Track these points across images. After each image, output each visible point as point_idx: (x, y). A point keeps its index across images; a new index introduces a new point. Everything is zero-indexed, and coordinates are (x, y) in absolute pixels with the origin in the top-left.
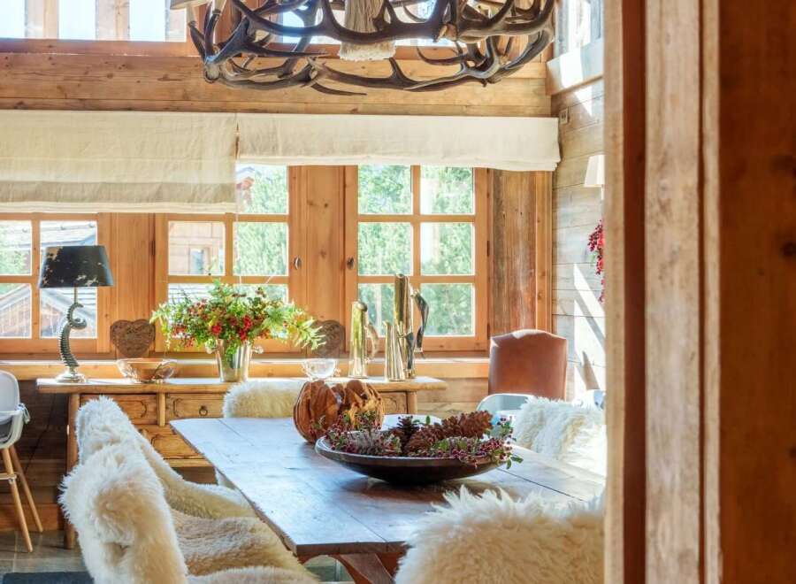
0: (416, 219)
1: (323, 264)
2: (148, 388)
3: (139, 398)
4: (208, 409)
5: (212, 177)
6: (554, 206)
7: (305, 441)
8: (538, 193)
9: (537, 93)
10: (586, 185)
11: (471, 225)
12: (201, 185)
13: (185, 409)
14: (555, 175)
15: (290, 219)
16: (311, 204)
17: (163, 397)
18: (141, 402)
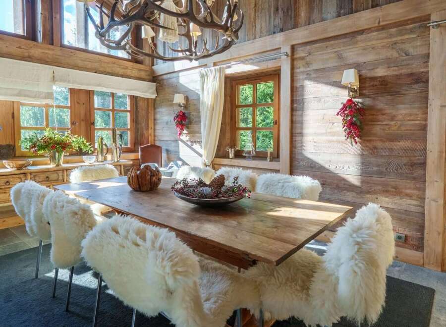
0: (113, 110)
1: (83, 124)
2: (22, 171)
3: (17, 176)
4: (49, 177)
5: (43, 89)
6: (155, 109)
7: (131, 189)
8: (150, 105)
9: (149, 75)
10: (174, 102)
11: (128, 113)
12: (39, 92)
13: (39, 178)
14: (155, 100)
15: (71, 108)
16: (78, 103)
17: (29, 174)
18: (19, 177)
